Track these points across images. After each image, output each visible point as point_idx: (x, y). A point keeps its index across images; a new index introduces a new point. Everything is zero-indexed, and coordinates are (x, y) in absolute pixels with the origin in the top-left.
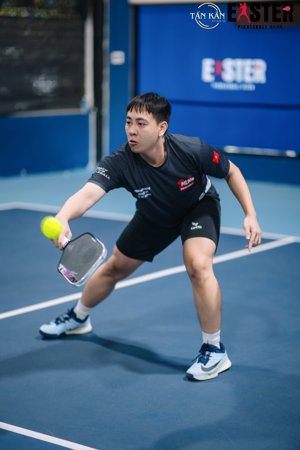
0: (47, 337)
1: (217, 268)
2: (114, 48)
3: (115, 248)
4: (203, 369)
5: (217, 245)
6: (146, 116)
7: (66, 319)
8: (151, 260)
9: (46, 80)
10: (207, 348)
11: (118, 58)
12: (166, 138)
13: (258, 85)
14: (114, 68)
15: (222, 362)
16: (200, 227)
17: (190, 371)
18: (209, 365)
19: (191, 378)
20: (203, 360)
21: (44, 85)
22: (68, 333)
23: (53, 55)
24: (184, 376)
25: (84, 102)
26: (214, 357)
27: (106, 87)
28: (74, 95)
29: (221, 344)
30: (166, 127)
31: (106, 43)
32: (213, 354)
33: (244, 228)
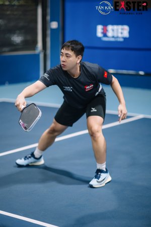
0: (20, 166)
1: (104, 131)
2: (52, 20)
3: (54, 120)
4: (98, 182)
5: (104, 119)
6: (71, 53)
7: (30, 157)
8: (71, 126)
9: (18, 36)
10: (99, 171)
11: (54, 25)
12: (81, 64)
13: (125, 39)
14: (52, 30)
15: (106, 178)
16: (96, 110)
17: (91, 183)
18: (100, 180)
19: (91, 187)
20: (97, 177)
21: (17, 39)
22: (30, 164)
23: (21, 24)
24: (88, 185)
25: (37, 48)
26: (103, 176)
27: (48, 40)
28: (32, 44)
29: (106, 169)
30: (81, 58)
31: (48, 18)
32: (102, 174)
33: (118, 110)
